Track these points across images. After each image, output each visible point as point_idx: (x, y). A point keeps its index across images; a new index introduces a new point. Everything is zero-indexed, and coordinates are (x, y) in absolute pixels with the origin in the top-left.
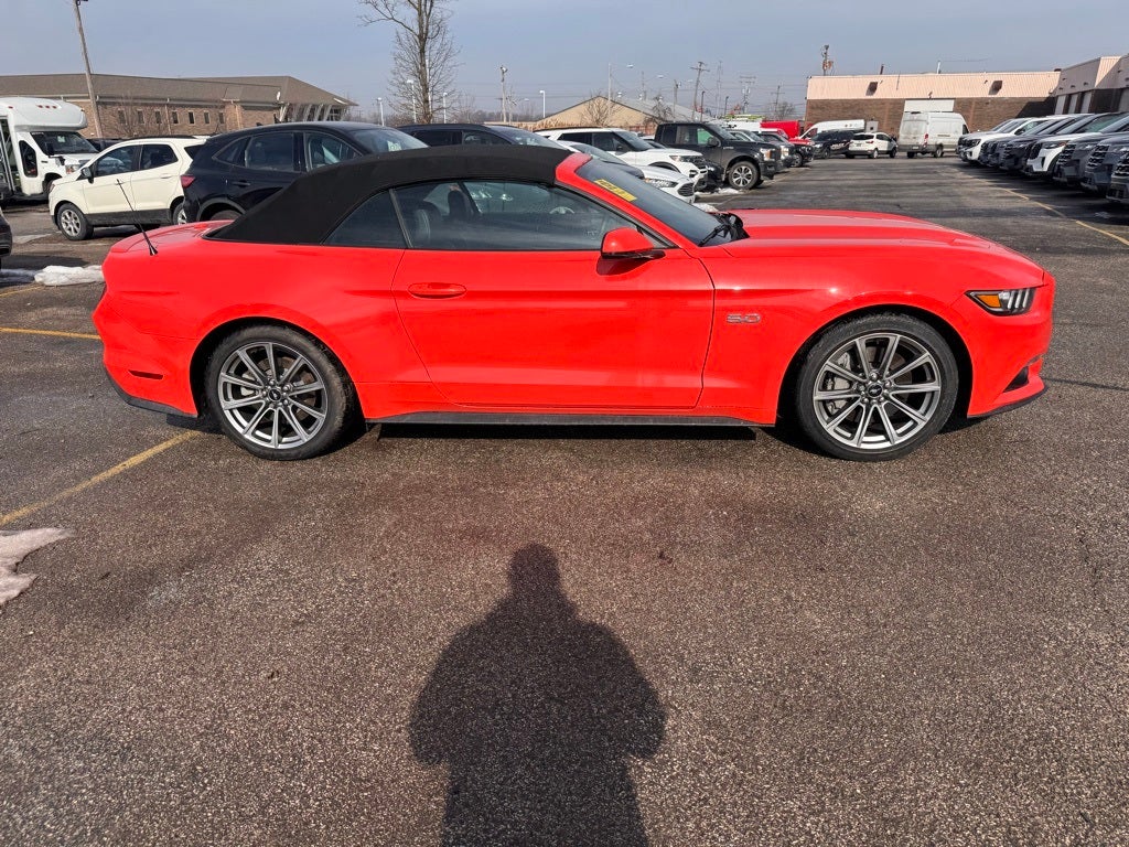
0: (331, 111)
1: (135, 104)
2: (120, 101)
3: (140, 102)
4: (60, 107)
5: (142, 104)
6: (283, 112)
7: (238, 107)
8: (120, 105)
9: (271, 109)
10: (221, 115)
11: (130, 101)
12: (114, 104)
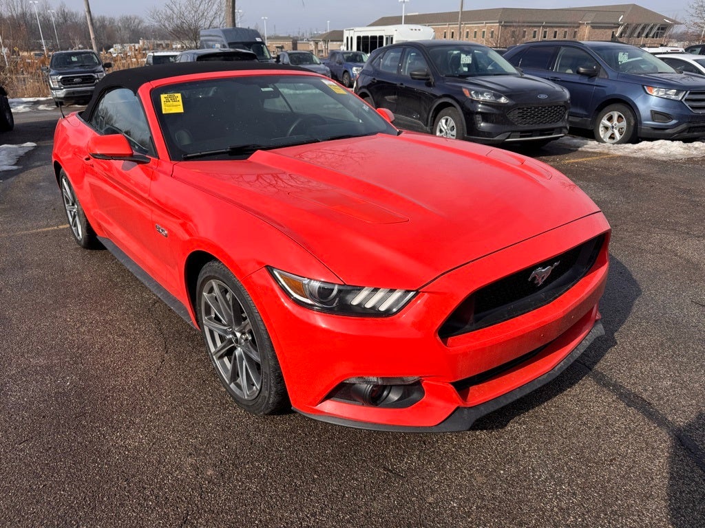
0: (658, 29)
1: (523, 26)
2: (515, 24)
3: (526, 24)
4: (422, 30)
5: (527, 26)
6: (620, 30)
7: (589, 27)
8: (513, 26)
9: (612, 28)
10: (575, 32)
11: (520, 24)
12: (510, 26)
